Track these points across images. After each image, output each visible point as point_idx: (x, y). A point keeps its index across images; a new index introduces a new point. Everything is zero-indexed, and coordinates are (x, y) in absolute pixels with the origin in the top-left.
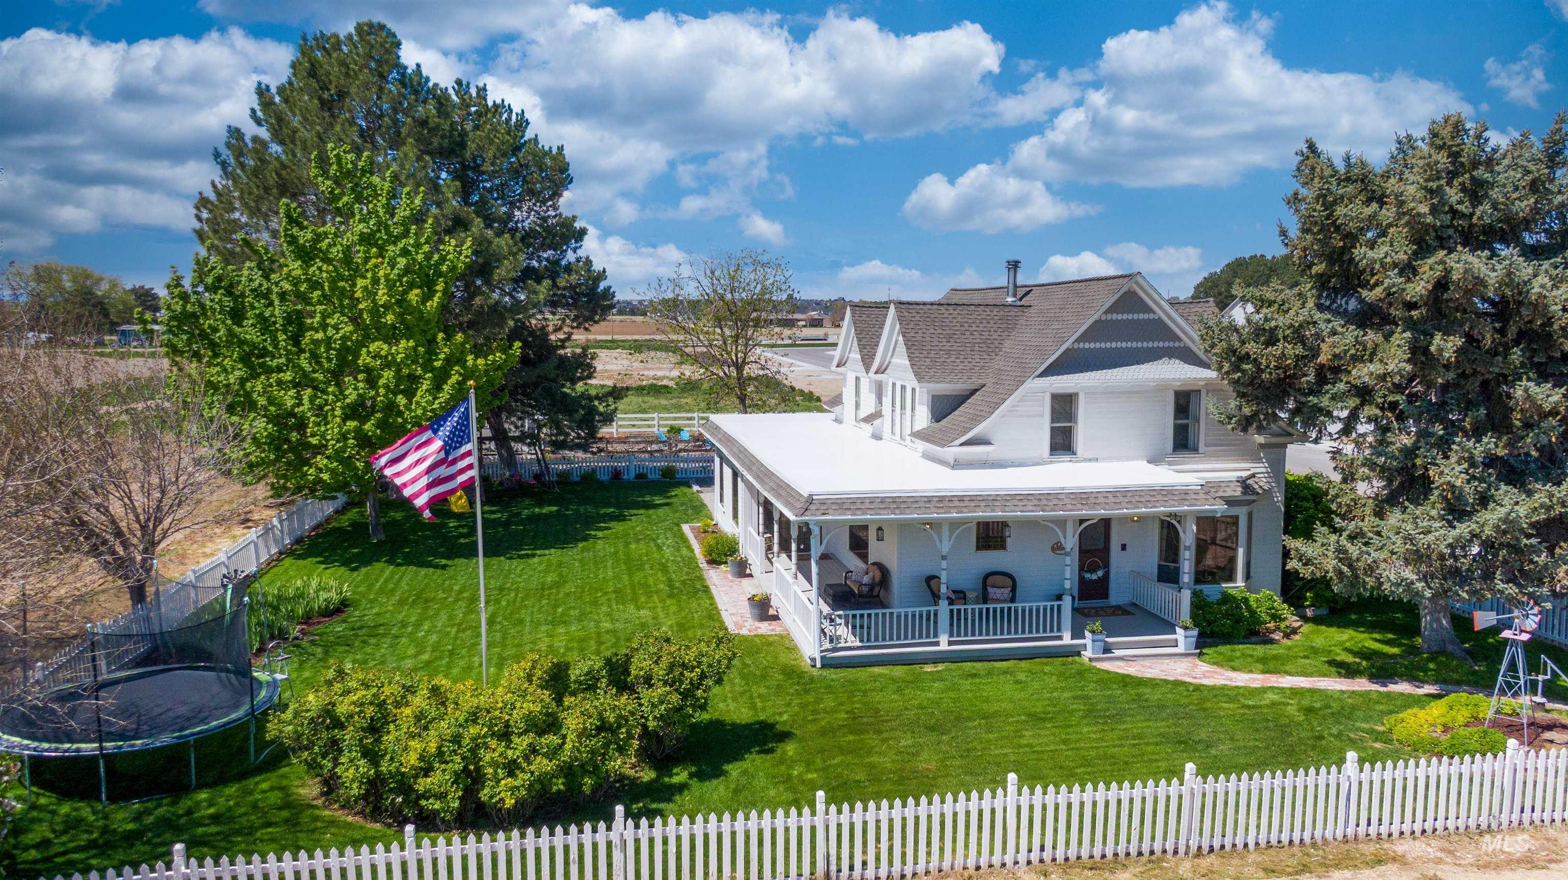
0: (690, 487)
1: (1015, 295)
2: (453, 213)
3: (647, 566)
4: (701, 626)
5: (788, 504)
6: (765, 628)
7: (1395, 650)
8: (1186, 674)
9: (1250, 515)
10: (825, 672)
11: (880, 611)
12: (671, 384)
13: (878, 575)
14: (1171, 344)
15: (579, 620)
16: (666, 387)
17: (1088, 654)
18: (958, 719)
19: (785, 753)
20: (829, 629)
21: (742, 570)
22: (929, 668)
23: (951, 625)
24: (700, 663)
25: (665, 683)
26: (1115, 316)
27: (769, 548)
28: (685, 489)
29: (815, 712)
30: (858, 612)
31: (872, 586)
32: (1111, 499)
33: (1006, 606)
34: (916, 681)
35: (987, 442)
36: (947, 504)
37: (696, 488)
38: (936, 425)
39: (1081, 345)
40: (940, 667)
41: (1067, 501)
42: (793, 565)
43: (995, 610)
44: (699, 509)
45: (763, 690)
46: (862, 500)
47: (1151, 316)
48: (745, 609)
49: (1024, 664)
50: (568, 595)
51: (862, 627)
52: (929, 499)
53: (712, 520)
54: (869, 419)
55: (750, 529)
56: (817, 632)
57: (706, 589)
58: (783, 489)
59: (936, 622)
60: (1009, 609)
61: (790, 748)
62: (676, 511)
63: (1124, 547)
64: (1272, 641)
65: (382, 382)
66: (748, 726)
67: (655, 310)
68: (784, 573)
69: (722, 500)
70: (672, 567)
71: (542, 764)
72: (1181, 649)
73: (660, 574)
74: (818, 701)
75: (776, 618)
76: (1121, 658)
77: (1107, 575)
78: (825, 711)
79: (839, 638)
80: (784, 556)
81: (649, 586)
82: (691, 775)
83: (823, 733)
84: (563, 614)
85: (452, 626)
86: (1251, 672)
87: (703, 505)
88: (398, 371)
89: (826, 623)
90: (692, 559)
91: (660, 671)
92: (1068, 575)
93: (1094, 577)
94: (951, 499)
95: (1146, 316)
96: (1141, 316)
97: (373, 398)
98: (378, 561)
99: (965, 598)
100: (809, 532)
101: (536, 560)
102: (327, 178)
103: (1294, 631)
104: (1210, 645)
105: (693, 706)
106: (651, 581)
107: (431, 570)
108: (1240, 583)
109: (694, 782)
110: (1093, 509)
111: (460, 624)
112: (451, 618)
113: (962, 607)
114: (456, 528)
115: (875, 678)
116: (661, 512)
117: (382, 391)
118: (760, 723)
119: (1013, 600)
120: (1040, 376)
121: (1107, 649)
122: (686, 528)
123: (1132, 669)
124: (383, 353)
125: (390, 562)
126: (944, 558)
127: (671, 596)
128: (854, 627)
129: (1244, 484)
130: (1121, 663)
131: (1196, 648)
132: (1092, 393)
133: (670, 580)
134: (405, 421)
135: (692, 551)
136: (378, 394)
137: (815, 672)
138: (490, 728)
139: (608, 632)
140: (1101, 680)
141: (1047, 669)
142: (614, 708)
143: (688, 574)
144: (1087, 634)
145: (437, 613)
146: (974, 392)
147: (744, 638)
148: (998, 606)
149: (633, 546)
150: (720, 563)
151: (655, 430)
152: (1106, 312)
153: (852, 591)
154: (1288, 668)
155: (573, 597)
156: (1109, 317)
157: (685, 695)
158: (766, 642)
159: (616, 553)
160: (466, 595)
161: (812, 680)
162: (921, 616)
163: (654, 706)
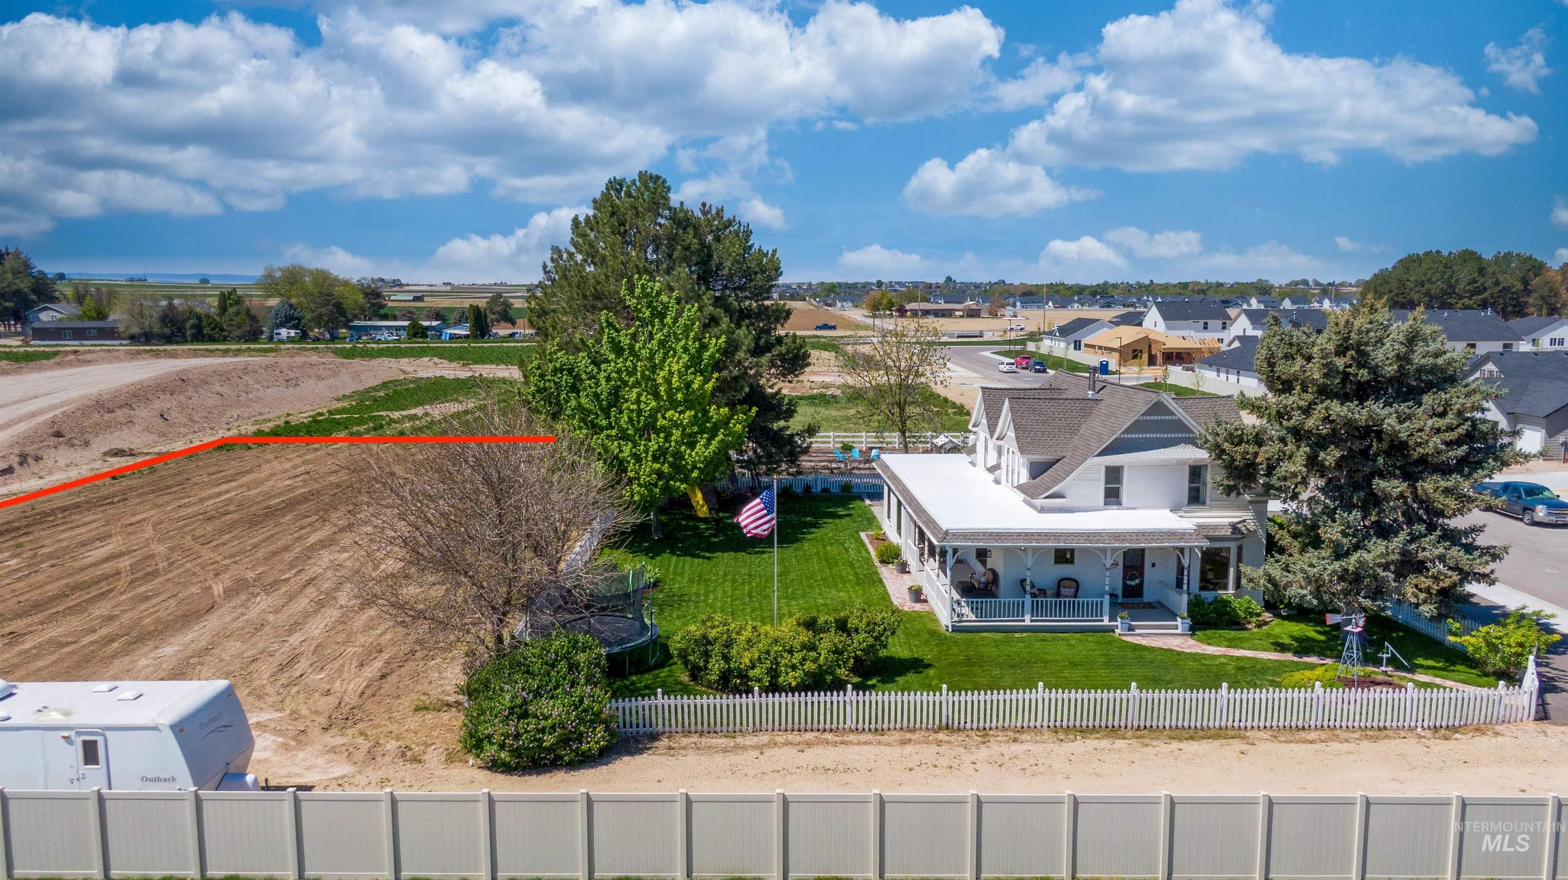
0: (863, 500)
1: (1094, 390)
2: (710, 315)
3: (840, 563)
4: (879, 604)
5: (933, 533)
6: (918, 607)
7: (1322, 638)
8: (1178, 646)
9: (1240, 549)
10: (954, 635)
11: (993, 600)
12: (838, 393)
13: (991, 577)
14: (1187, 435)
15: (803, 597)
16: (833, 396)
17: (1118, 631)
18: (1028, 663)
19: (928, 674)
20: (958, 609)
21: (904, 568)
22: (1017, 635)
23: (1033, 610)
24: (883, 623)
25: (866, 632)
26: (1148, 418)
27: (922, 555)
28: (859, 503)
29: (946, 655)
30: (975, 600)
31: (987, 584)
32: (1135, 537)
33: (1072, 600)
34: (1008, 642)
35: (1062, 496)
36: (1030, 537)
37: (868, 502)
38: (1032, 481)
39: (1126, 436)
40: (1024, 635)
41: (1106, 538)
42: (937, 565)
43: (1065, 602)
44: (871, 521)
45: (916, 642)
46: (978, 534)
47: (1174, 418)
48: (906, 595)
49: (1078, 635)
50: (793, 580)
51: (977, 609)
52: (1019, 534)
53: (881, 530)
54: (992, 470)
55: (909, 541)
56: (949, 609)
57: (881, 581)
58: (931, 523)
59: (1023, 607)
60: (1074, 602)
61: (931, 672)
62: (855, 522)
63: (1153, 565)
64: (1246, 629)
65: (673, 438)
66: (906, 660)
67: (815, 296)
68: (931, 572)
69: (889, 517)
70: (857, 565)
71: (809, 666)
72: (1179, 631)
73: (849, 569)
74: (949, 649)
75: (926, 601)
76: (1140, 635)
77: (1142, 583)
78: (952, 654)
79: (963, 615)
80: (932, 560)
81: (843, 577)
82: (878, 681)
83: (950, 665)
84: (793, 593)
85: (727, 597)
86: (1219, 646)
87: (874, 518)
88: (684, 429)
89: (955, 606)
90: (869, 559)
91: (863, 625)
92: (1107, 583)
93: (1133, 583)
94: (1032, 534)
95: (1170, 418)
96: (1167, 417)
97: (668, 448)
98: (664, 552)
99: (1045, 593)
100: (947, 552)
101: (766, 556)
102: (634, 297)
103: (1266, 623)
104: (1200, 629)
105: (880, 645)
106: (844, 573)
107: (701, 560)
108: (1231, 591)
109: (880, 684)
110: (1122, 543)
111: (731, 597)
112: (724, 592)
113: (1044, 600)
114: (707, 529)
115: (983, 639)
116: (845, 521)
117: (673, 444)
118: (915, 658)
119: (1075, 596)
120: (1098, 455)
121: (1131, 629)
122: (863, 535)
123: (1144, 642)
124: (675, 419)
125: (672, 553)
126: (1029, 569)
127: (857, 584)
128: (972, 609)
129: (1234, 527)
130: (1139, 638)
131: (1190, 630)
132: (1133, 467)
133: (856, 574)
134: (687, 463)
135: (869, 553)
136: (670, 446)
137: (948, 634)
138: (784, 647)
139: (822, 605)
140: (1122, 647)
141: (1090, 639)
142: (841, 642)
143: (867, 569)
144: (1119, 619)
145: (715, 590)
146: (1058, 461)
147: (906, 613)
148: (1067, 600)
149: (829, 548)
150: (888, 563)
151: (831, 445)
152: (1143, 415)
153: (974, 585)
154: (1243, 645)
155: (796, 583)
156: (1145, 418)
157: (876, 639)
158: (919, 615)
159: (818, 553)
160: (729, 578)
161: (946, 638)
162: (1014, 604)
163: (860, 643)
